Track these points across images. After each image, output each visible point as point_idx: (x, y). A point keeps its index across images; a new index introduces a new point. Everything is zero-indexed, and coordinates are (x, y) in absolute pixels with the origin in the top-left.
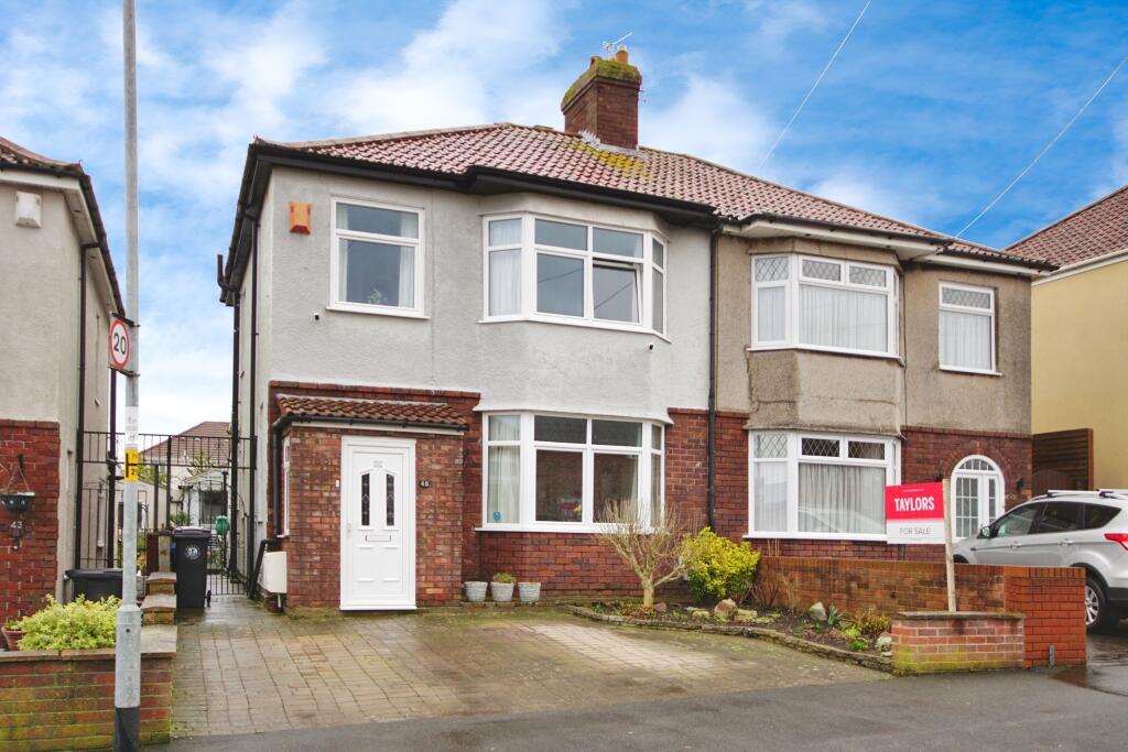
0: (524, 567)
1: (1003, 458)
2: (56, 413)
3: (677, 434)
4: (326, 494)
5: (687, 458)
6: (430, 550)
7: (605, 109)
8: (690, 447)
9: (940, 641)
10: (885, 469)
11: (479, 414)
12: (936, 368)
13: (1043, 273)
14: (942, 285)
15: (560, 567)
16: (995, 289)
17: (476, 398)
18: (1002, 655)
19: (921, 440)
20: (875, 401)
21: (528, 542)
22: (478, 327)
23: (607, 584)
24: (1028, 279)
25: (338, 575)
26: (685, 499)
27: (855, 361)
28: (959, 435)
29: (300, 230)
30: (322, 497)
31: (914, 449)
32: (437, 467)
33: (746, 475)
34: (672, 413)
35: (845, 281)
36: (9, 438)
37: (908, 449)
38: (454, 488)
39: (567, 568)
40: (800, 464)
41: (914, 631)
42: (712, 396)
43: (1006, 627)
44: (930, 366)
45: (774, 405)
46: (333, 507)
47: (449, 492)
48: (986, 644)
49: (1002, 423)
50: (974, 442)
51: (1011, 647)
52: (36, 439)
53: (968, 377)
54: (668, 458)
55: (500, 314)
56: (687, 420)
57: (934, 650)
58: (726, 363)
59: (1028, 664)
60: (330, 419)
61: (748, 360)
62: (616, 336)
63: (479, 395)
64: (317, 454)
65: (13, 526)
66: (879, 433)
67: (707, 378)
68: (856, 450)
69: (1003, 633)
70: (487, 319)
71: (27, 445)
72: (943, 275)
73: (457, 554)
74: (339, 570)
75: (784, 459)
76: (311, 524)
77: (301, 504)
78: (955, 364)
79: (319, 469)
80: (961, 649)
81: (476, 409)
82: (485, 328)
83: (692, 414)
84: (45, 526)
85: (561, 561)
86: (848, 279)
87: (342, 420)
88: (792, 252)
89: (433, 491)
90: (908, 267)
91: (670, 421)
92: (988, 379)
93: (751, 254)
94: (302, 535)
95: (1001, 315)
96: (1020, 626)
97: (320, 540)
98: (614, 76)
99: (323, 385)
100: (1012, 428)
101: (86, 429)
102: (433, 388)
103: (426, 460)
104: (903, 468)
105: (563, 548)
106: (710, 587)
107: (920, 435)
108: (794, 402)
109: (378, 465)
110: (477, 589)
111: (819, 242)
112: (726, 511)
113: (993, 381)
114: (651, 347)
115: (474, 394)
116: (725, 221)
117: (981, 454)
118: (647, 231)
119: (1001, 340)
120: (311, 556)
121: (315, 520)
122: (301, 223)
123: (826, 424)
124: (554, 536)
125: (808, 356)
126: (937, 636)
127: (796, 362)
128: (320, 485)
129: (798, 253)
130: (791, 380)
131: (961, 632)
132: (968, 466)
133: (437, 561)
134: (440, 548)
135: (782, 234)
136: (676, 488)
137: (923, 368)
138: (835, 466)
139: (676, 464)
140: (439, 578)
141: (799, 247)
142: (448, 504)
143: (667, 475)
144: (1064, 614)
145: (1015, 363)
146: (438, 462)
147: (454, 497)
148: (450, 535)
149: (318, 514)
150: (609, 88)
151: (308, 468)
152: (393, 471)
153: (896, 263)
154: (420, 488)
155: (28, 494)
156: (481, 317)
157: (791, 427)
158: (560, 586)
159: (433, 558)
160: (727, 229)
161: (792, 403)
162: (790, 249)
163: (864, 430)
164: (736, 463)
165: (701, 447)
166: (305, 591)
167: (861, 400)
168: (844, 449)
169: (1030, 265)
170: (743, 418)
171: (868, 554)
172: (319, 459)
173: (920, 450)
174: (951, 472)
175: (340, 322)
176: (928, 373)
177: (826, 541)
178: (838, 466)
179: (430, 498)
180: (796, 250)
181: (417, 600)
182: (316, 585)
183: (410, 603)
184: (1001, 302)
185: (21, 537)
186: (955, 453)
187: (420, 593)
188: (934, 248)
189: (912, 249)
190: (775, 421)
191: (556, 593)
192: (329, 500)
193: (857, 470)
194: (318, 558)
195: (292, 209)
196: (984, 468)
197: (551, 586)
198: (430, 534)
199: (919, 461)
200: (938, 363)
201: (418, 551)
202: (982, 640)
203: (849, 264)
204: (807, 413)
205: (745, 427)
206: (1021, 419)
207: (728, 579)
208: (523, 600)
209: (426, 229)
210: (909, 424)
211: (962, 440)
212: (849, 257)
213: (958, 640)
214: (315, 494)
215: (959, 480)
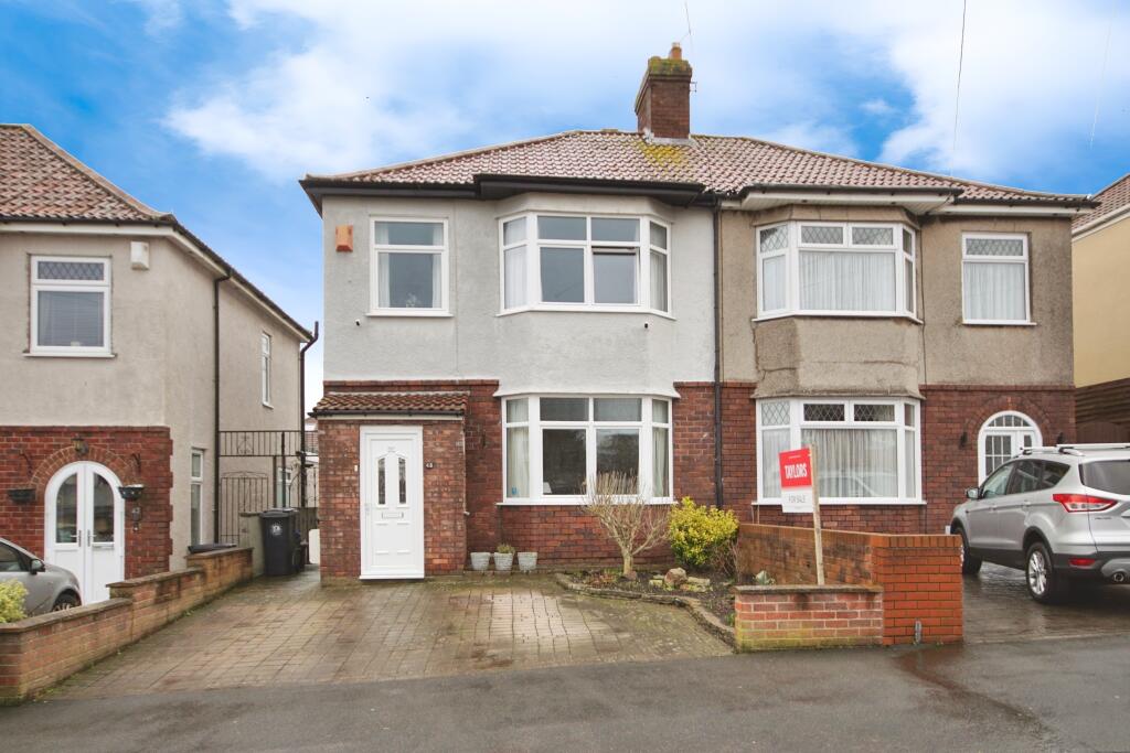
0: (532, 538)
1: (1040, 413)
2: (163, 418)
3: (684, 407)
4: (347, 478)
5: (695, 430)
6: (435, 525)
7: (658, 104)
8: (697, 419)
9: (780, 616)
10: (896, 431)
11: (499, 399)
12: (958, 323)
13: (1082, 211)
14: (965, 236)
15: (565, 538)
16: (1029, 234)
17: (495, 385)
18: (856, 631)
19: (943, 398)
20: (882, 362)
21: (536, 514)
22: (496, 320)
23: (609, 553)
24: (1068, 220)
25: (359, 549)
26: (693, 469)
27: (859, 322)
28: (987, 391)
29: (343, 249)
30: (343, 480)
31: (936, 409)
32: (440, 450)
33: (755, 444)
34: (678, 387)
35: (848, 243)
36: (130, 441)
37: (930, 409)
38: (455, 469)
39: (572, 538)
40: (803, 430)
41: (749, 606)
42: (717, 368)
43: (861, 600)
44: (953, 322)
45: (777, 373)
46: (353, 489)
47: (451, 472)
48: (836, 619)
49: (1037, 376)
50: (1004, 397)
51: (868, 623)
52: (148, 441)
53: (997, 330)
54: (675, 430)
55: (515, 306)
56: (694, 393)
57: (774, 625)
58: (731, 335)
59: (889, 641)
60: (347, 412)
61: (754, 330)
62: (614, 317)
63: (498, 382)
64: (339, 443)
65: (134, 512)
66: (885, 394)
67: (713, 351)
68: (863, 413)
69: (859, 609)
70: (504, 312)
71: (144, 446)
72: (966, 225)
73: (459, 528)
74: (359, 544)
75: (787, 426)
76: (335, 505)
77: (327, 487)
78: (984, 317)
79: (340, 456)
80: (805, 625)
81: (496, 394)
82: (501, 320)
83: (699, 387)
84: (156, 511)
85: (566, 531)
86: (851, 241)
87: (357, 412)
88: (790, 220)
89: (437, 471)
90: (922, 221)
91: (677, 395)
92: (1020, 331)
93: (755, 227)
94: (327, 514)
95: (1034, 262)
96: (879, 600)
97: (343, 518)
98: (665, 72)
99: (365, 382)
100: (1050, 380)
101: (221, 429)
102: (457, 378)
103: (431, 444)
104: (922, 429)
105: (567, 520)
106: (689, 555)
107: (941, 393)
108: (794, 369)
109: (391, 450)
110: (480, 559)
111: (818, 207)
112: (733, 480)
113: (1026, 332)
114: (646, 326)
115: (493, 381)
116: (723, 197)
117: (1013, 409)
118: (643, 215)
119: (1035, 288)
120: (336, 532)
121: (338, 501)
122: (343, 243)
123: (828, 388)
124: (559, 509)
125: (808, 322)
126: (777, 611)
127: (795, 330)
128: (342, 470)
129: (796, 220)
130: (792, 347)
131: (805, 607)
132: (999, 422)
133: (442, 534)
134: (444, 522)
135: (778, 204)
136: (684, 458)
137: (945, 324)
138: (839, 430)
139: (683, 436)
140: (444, 550)
141: (796, 214)
142: (450, 483)
143: (675, 446)
144: (936, 587)
145: (1052, 311)
146: (441, 445)
147: (456, 476)
148: (452, 511)
149: (341, 495)
150: (661, 84)
151: (331, 456)
152: (404, 455)
153: (906, 219)
154: (426, 470)
155: (136, 486)
156: (499, 311)
157: (791, 393)
158: (565, 555)
159: (438, 532)
160: (725, 205)
161: (793, 369)
162: (787, 218)
163: (871, 392)
164: (743, 432)
165: (708, 418)
166: (332, 563)
167: (866, 362)
168: (849, 412)
169: (1066, 204)
170: (751, 388)
171: (876, 518)
172: (340, 448)
173: (943, 409)
174: (979, 429)
175: (379, 326)
176: (949, 329)
177: (831, 506)
178: (842, 430)
179: (435, 478)
180: (794, 217)
181: (425, 569)
182: (340, 558)
183: (419, 573)
184: (1035, 247)
185: (139, 520)
186: (983, 411)
187: (428, 562)
188: (943, 199)
189: (920, 203)
190: (777, 389)
191: (562, 561)
192: (350, 482)
193: (866, 433)
194: (341, 534)
195: (337, 232)
196: (1017, 424)
197: (557, 555)
198: (435, 510)
199: (940, 421)
200: (961, 318)
201: (425, 526)
202: (832, 616)
203: (852, 225)
204: (809, 379)
205: (752, 396)
206: (1061, 369)
207: (706, 547)
208: (521, 569)
209: (449, 237)
210: (928, 383)
211: (991, 396)
212: (850, 218)
213: (801, 616)
214: (338, 479)
215: (989, 439)
